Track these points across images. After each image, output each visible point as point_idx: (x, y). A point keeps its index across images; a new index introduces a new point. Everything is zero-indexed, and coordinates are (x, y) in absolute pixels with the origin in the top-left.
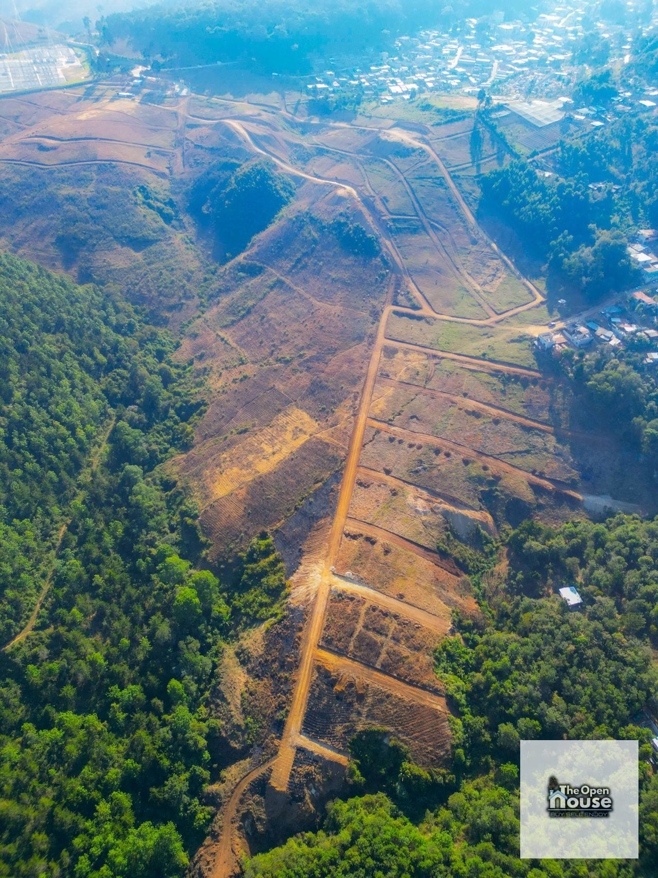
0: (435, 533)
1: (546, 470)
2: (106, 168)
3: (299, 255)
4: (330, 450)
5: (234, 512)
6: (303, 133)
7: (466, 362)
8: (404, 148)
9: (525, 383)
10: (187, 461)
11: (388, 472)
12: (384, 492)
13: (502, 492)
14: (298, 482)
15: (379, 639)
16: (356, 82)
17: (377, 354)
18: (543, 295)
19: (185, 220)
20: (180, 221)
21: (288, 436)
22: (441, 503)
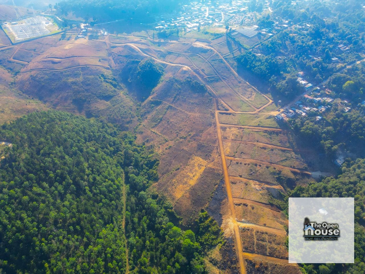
0: (266, 197)
1: (295, 165)
2: (85, 68)
3: (175, 95)
4: (216, 171)
5: (187, 203)
6: (159, 46)
7: (253, 129)
8: (204, 50)
9: (277, 133)
10: (159, 185)
11: (241, 176)
12: (242, 185)
13: (283, 176)
14: (208, 186)
15: (264, 243)
16: (173, 24)
17: (219, 131)
18: (272, 100)
19: (122, 85)
20: (120, 86)
21: (197, 168)
22: (264, 185)
